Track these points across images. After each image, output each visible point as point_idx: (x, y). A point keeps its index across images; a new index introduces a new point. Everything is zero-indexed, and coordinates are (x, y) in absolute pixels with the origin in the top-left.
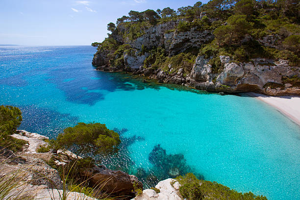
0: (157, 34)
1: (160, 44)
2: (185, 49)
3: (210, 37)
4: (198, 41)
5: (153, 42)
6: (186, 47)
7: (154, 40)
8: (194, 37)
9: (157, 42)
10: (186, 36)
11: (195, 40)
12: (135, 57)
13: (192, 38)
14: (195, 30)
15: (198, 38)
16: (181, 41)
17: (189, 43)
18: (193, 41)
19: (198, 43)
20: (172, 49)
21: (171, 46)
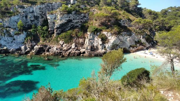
0: (35, 14)
1: (39, 23)
2: (69, 28)
3: (86, 19)
4: (79, 22)
5: (32, 21)
6: (70, 26)
7: (32, 19)
8: (75, 18)
9: (36, 21)
10: (70, 17)
11: (76, 21)
12: (11, 36)
13: (74, 19)
14: (75, 13)
15: (78, 19)
16: (66, 21)
17: (72, 23)
18: (75, 21)
19: (79, 23)
20: (57, 28)
21: (56, 26)
